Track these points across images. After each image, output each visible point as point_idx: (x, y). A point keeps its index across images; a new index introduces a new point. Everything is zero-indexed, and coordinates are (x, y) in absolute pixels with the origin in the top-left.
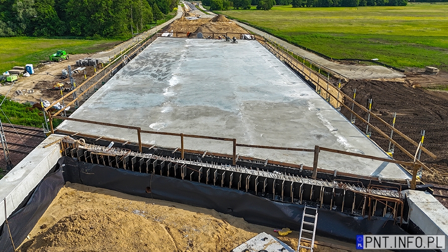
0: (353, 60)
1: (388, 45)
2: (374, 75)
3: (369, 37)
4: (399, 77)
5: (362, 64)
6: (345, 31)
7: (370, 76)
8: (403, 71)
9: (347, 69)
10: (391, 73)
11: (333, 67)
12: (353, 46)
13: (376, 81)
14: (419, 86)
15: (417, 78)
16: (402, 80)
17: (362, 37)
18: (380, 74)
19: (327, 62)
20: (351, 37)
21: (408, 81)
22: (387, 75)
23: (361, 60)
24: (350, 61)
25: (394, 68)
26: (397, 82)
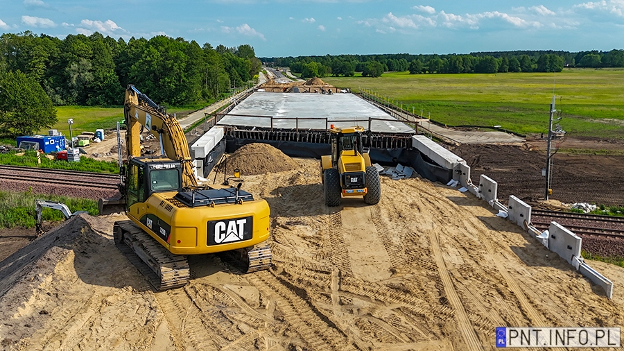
0: (471, 126)
1: (518, 113)
2: (491, 140)
3: (499, 105)
4: (518, 142)
5: (480, 130)
6: (471, 99)
7: (486, 141)
8: (525, 137)
9: (462, 135)
10: (510, 137)
11: (446, 133)
12: (476, 114)
13: (491, 145)
14: (537, 149)
15: (537, 143)
16: (521, 144)
17: (491, 105)
18: (497, 139)
19: (440, 129)
20: (476, 105)
21: (526, 145)
22: (504, 140)
23: (480, 127)
24: (467, 128)
25: (515, 134)
26: (514, 146)
